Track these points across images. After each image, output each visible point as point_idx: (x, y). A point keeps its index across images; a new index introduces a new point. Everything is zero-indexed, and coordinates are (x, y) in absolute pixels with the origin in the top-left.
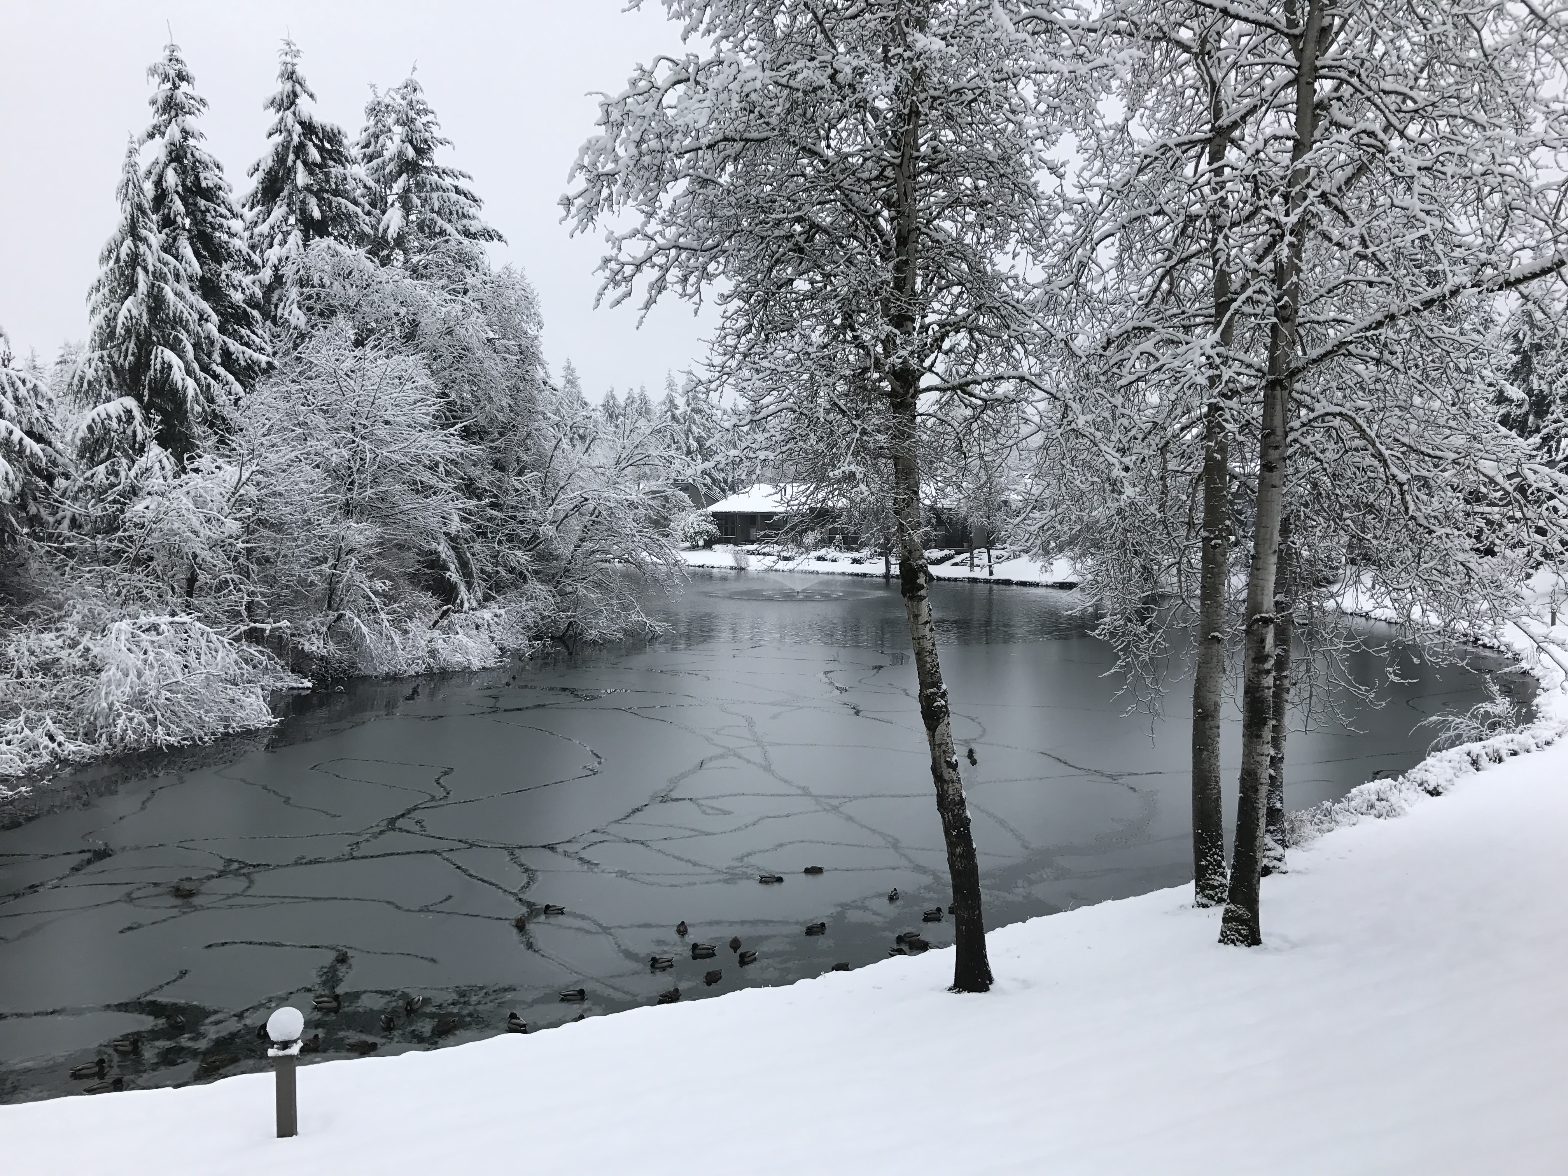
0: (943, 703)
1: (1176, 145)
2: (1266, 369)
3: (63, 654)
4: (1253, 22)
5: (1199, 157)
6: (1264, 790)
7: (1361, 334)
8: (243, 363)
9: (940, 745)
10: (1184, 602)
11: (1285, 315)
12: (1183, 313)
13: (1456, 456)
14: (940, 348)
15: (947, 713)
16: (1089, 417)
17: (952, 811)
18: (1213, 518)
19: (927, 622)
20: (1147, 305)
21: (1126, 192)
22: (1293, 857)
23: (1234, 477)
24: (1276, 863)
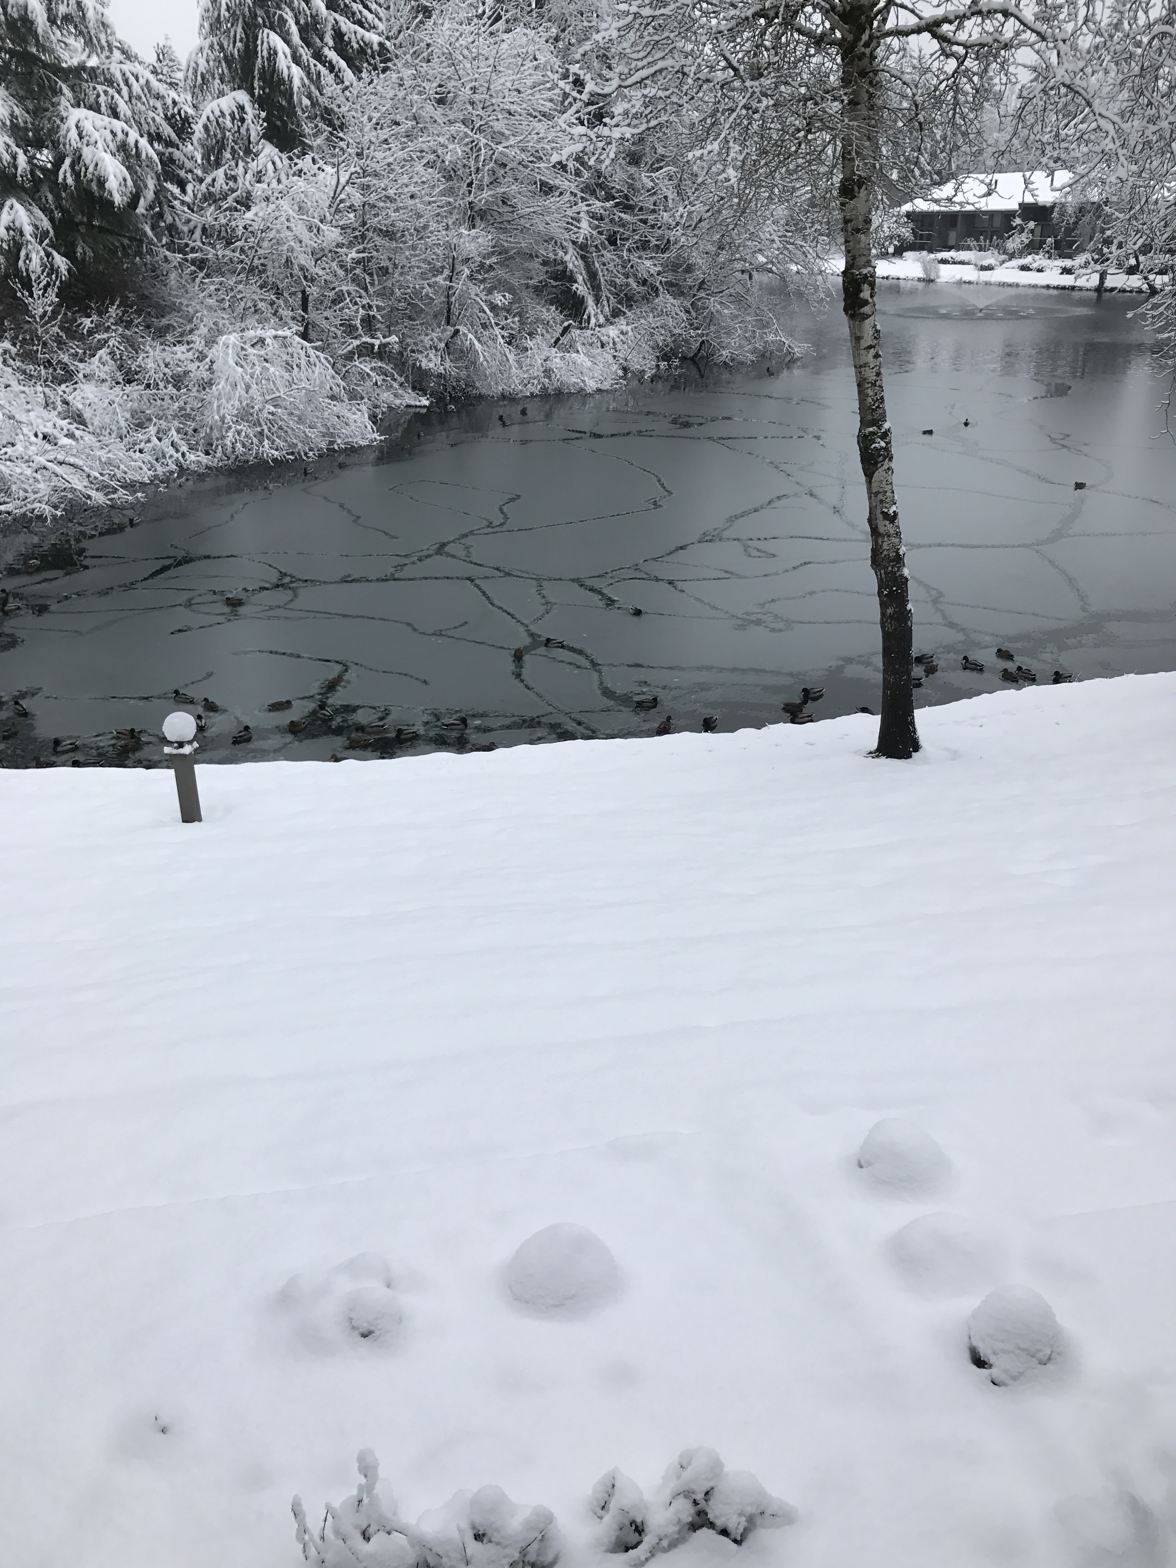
0: (884, 444)
3: (192, 367)
8: (356, 46)
9: (877, 493)
15: (888, 456)
17: (885, 568)
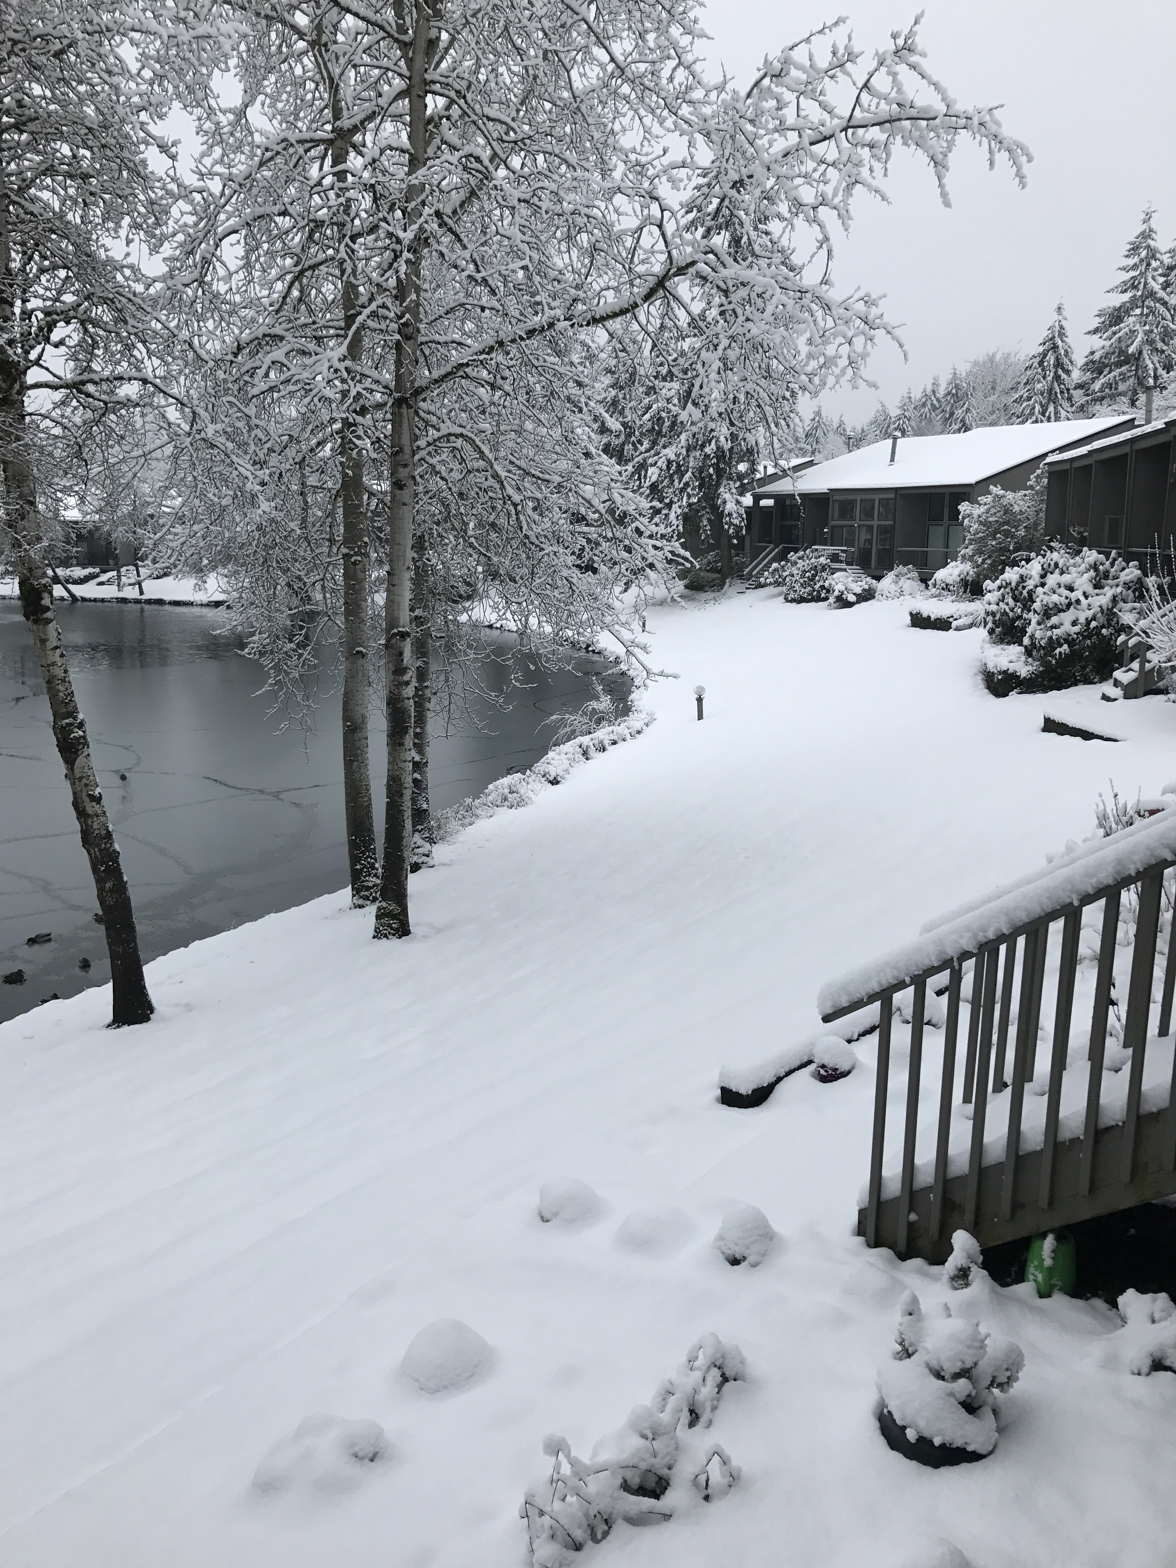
0: (81, 733)
1: (298, 142)
2: (392, 387)
4: (363, 19)
5: (323, 158)
6: (407, 794)
7: (475, 357)
9: (80, 779)
10: (330, 619)
11: (408, 332)
12: (314, 323)
13: (560, 479)
14: (47, 340)
15: (86, 744)
16: (219, 427)
17: (98, 846)
18: (352, 536)
19: (56, 648)
20: (277, 312)
21: (248, 185)
22: (440, 852)
23: (372, 494)
24: (424, 859)
